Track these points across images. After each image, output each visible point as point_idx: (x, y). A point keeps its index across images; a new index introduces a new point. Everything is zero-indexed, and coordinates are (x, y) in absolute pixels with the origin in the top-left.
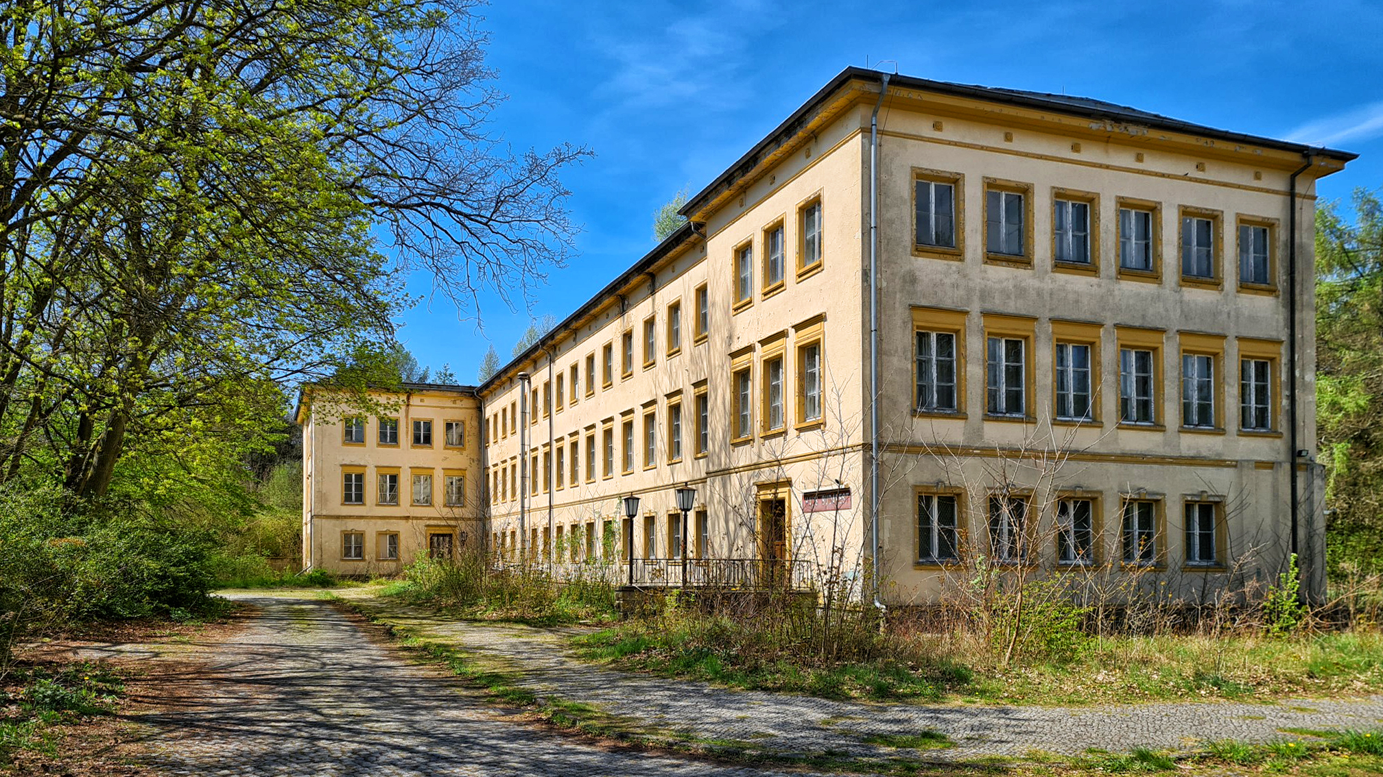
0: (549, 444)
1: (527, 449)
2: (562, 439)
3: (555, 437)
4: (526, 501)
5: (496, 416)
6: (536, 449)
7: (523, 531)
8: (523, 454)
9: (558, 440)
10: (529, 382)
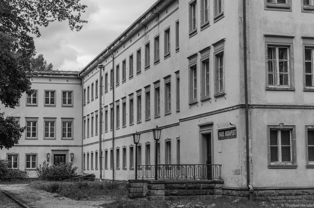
0: (113, 104)
1: (103, 106)
2: (118, 101)
3: (116, 100)
4: (102, 135)
5: (89, 87)
6: (107, 106)
7: (101, 153)
8: (101, 109)
9: (116, 102)
10: (104, 70)
